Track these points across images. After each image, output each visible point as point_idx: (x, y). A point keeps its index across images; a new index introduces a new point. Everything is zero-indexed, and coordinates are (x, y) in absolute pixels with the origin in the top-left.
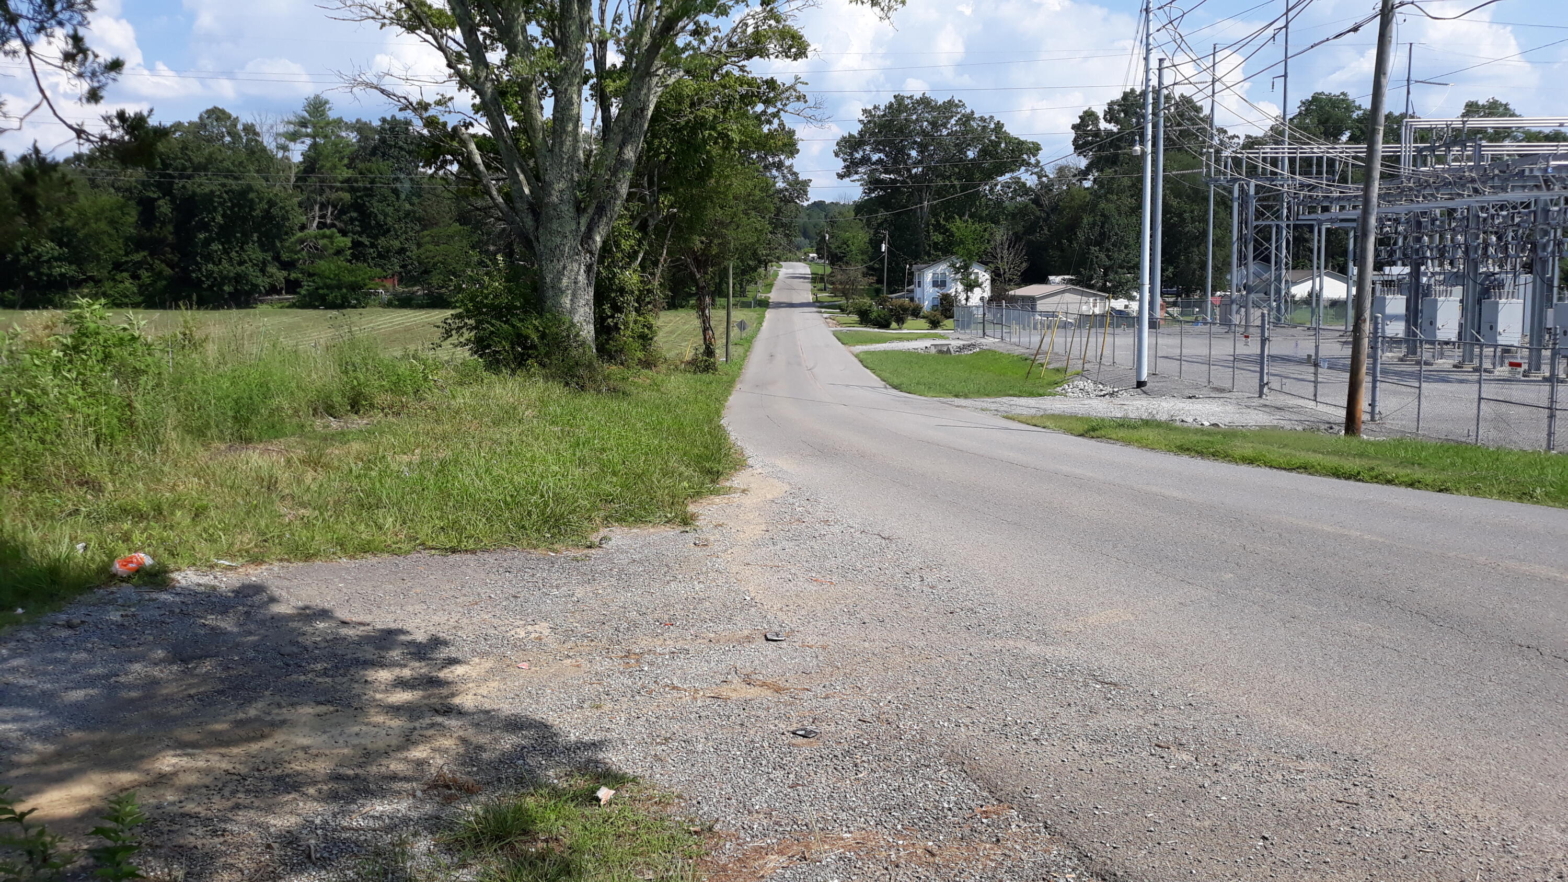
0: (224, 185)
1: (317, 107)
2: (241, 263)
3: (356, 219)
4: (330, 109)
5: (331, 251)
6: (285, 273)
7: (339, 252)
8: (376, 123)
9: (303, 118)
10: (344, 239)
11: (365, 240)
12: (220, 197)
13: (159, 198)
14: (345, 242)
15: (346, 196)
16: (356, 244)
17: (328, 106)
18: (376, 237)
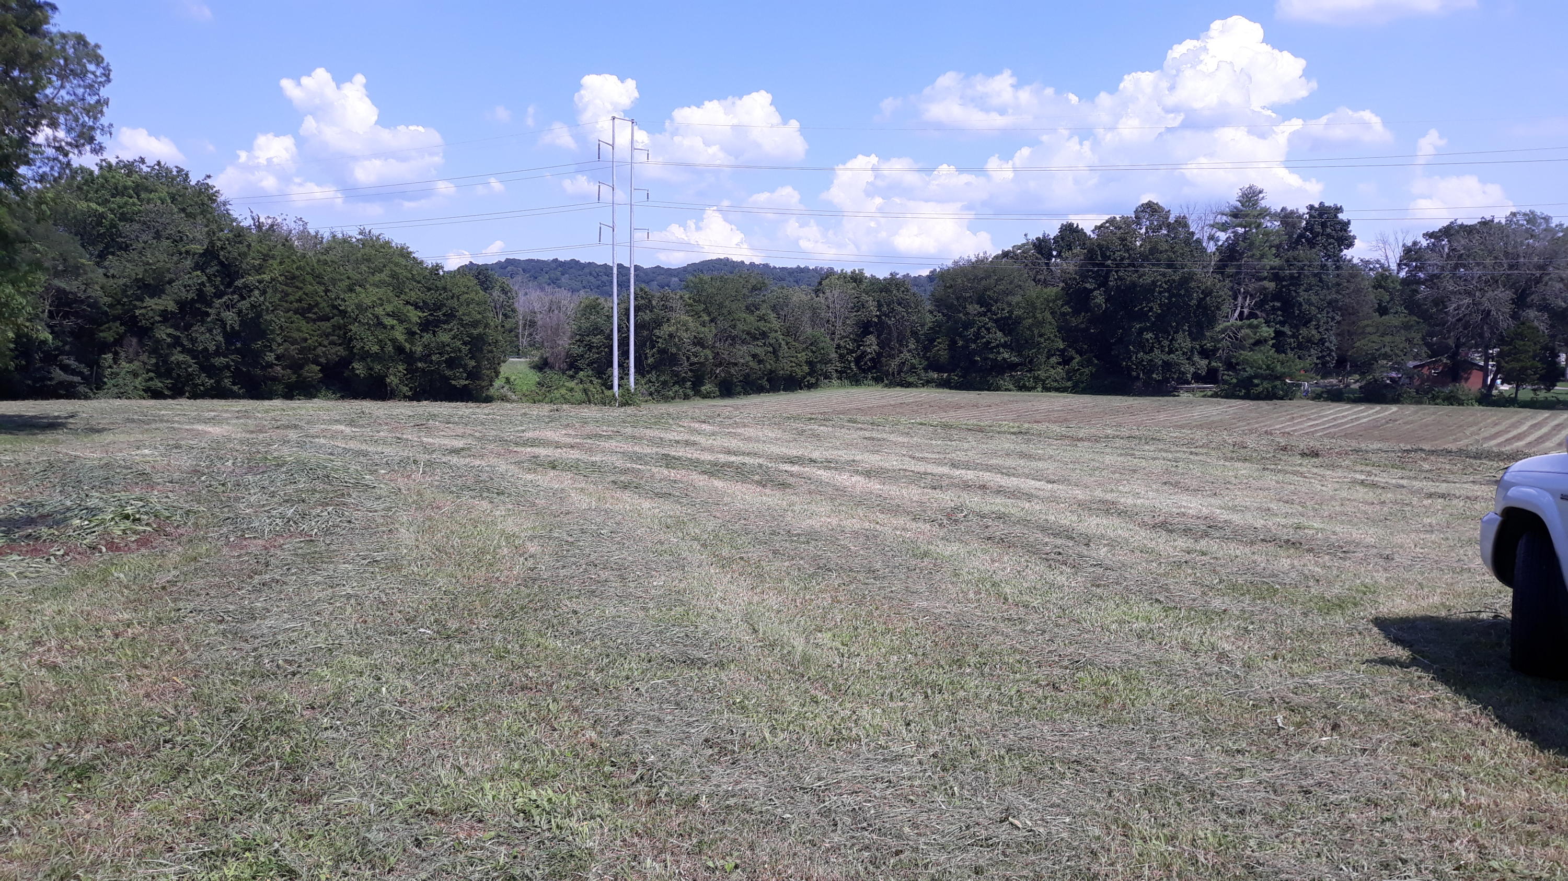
0: (1164, 275)
1: (1250, 197)
2: (1170, 352)
3: (1279, 309)
4: (1263, 198)
5: (1252, 341)
6: (1207, 362)
7: (1258, 343)
8: (1303, 210)
9: (1236, 208)
10: (1268, 329)
11: (1286, 329)
12: (1161, 286)
13: (1095, 289)
14: (1267, 331)
15: (1271, 286)
16: (1278, 334)
17: (1261, 196)
18: (1297, 327)
